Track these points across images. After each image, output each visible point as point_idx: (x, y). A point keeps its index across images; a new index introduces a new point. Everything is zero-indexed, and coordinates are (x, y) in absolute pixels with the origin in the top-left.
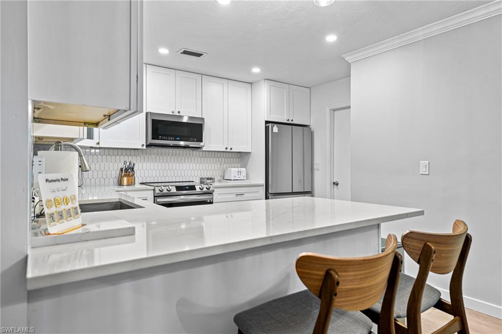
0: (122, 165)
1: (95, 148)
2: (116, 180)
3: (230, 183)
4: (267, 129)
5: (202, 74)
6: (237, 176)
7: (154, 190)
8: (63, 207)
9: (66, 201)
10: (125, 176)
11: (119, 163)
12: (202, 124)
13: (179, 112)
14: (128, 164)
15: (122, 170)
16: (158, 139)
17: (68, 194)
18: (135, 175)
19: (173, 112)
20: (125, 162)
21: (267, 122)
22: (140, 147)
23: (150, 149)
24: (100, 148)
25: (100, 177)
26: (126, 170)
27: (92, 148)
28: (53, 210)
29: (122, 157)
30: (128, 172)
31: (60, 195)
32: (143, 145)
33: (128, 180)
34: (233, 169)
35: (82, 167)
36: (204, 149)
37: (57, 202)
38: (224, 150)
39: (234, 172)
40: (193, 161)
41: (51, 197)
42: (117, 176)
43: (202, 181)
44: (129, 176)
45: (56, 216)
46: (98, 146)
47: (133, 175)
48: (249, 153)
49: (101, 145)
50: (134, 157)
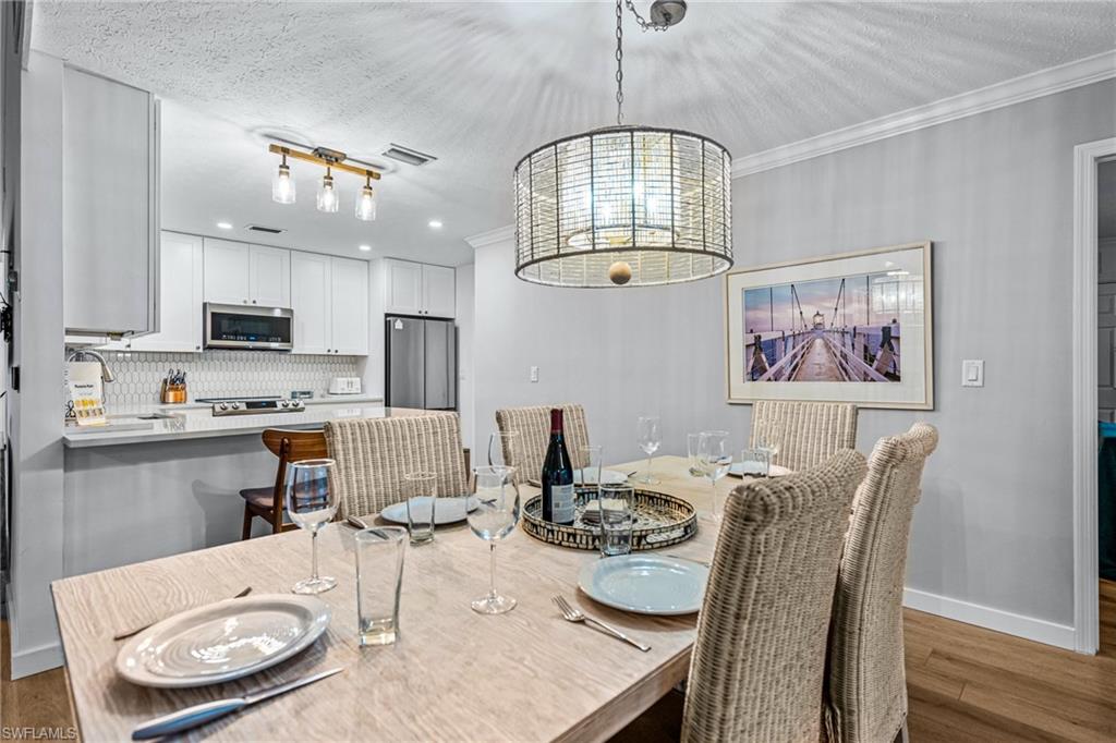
0: (165, 375)
1: (124, 352)
2: (158, 396)
3: (335, 398)
4: (387, 325)
5: (291, 250)
6: (345, 386)
7: (213, 408)
8: (88, 407)
9: (92, 403)
10: (171, 389)
11: (162, 373)
12: (289, 319)
13: (254, 302)
14: (175, 373)
15: (165, 381)
16: (220, 339)
17: (93, 397)
18: (187, 389)
19: (245, 302)
20: (171, 371)
21: (387, 315)
22: (194, 350)
23: (209, 353)
24: (131, 352)
25: (132, 392)
26: (173, 382)
27: (118, 351)
28: (81, 408)
29: (167, 364)
30: (176, 383)
31: (88, 398)
32: (198, 348)
33: (176, 396)
34: (339, 379)
35: (105, 378)
36: (293, 352)
37: (84, 402)
38: (326, 353)
39: (341, 383)
40: (280, 368)
41: (80, 399)
42: (160, 390)
43: (294, 395)
44: (177, 389)
45: (84, 413)
46: (128, 349)
47: (184, 389)
48: (366, 356)
49: (132, 349)
50: (187, 364)
